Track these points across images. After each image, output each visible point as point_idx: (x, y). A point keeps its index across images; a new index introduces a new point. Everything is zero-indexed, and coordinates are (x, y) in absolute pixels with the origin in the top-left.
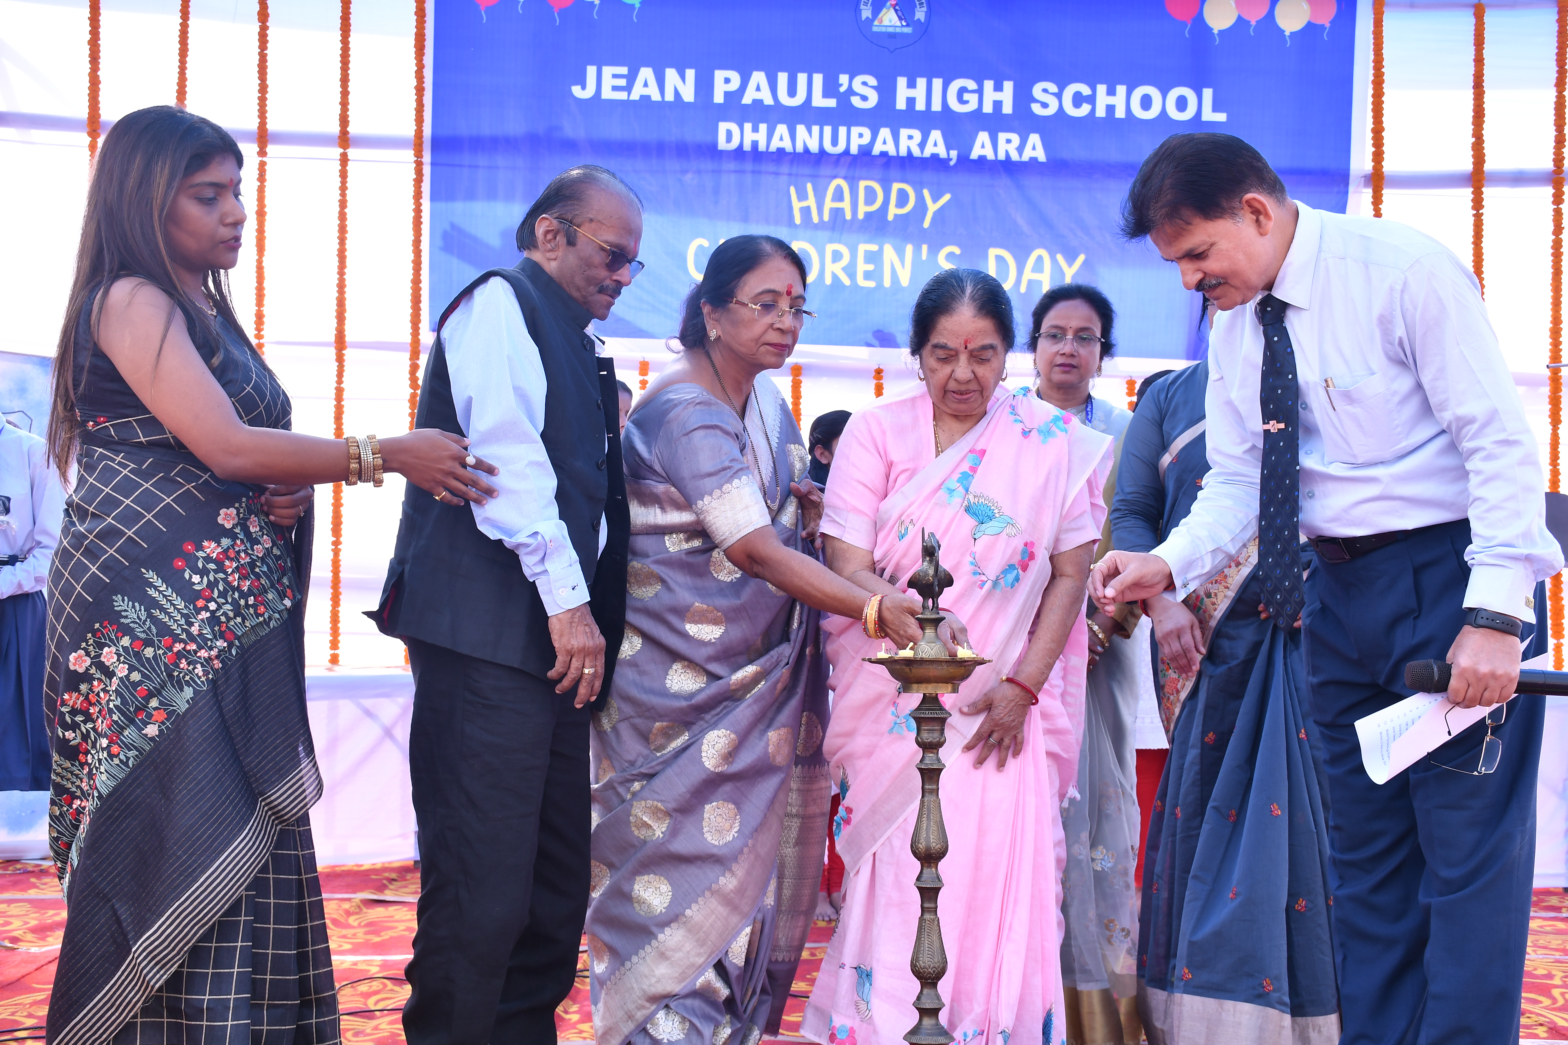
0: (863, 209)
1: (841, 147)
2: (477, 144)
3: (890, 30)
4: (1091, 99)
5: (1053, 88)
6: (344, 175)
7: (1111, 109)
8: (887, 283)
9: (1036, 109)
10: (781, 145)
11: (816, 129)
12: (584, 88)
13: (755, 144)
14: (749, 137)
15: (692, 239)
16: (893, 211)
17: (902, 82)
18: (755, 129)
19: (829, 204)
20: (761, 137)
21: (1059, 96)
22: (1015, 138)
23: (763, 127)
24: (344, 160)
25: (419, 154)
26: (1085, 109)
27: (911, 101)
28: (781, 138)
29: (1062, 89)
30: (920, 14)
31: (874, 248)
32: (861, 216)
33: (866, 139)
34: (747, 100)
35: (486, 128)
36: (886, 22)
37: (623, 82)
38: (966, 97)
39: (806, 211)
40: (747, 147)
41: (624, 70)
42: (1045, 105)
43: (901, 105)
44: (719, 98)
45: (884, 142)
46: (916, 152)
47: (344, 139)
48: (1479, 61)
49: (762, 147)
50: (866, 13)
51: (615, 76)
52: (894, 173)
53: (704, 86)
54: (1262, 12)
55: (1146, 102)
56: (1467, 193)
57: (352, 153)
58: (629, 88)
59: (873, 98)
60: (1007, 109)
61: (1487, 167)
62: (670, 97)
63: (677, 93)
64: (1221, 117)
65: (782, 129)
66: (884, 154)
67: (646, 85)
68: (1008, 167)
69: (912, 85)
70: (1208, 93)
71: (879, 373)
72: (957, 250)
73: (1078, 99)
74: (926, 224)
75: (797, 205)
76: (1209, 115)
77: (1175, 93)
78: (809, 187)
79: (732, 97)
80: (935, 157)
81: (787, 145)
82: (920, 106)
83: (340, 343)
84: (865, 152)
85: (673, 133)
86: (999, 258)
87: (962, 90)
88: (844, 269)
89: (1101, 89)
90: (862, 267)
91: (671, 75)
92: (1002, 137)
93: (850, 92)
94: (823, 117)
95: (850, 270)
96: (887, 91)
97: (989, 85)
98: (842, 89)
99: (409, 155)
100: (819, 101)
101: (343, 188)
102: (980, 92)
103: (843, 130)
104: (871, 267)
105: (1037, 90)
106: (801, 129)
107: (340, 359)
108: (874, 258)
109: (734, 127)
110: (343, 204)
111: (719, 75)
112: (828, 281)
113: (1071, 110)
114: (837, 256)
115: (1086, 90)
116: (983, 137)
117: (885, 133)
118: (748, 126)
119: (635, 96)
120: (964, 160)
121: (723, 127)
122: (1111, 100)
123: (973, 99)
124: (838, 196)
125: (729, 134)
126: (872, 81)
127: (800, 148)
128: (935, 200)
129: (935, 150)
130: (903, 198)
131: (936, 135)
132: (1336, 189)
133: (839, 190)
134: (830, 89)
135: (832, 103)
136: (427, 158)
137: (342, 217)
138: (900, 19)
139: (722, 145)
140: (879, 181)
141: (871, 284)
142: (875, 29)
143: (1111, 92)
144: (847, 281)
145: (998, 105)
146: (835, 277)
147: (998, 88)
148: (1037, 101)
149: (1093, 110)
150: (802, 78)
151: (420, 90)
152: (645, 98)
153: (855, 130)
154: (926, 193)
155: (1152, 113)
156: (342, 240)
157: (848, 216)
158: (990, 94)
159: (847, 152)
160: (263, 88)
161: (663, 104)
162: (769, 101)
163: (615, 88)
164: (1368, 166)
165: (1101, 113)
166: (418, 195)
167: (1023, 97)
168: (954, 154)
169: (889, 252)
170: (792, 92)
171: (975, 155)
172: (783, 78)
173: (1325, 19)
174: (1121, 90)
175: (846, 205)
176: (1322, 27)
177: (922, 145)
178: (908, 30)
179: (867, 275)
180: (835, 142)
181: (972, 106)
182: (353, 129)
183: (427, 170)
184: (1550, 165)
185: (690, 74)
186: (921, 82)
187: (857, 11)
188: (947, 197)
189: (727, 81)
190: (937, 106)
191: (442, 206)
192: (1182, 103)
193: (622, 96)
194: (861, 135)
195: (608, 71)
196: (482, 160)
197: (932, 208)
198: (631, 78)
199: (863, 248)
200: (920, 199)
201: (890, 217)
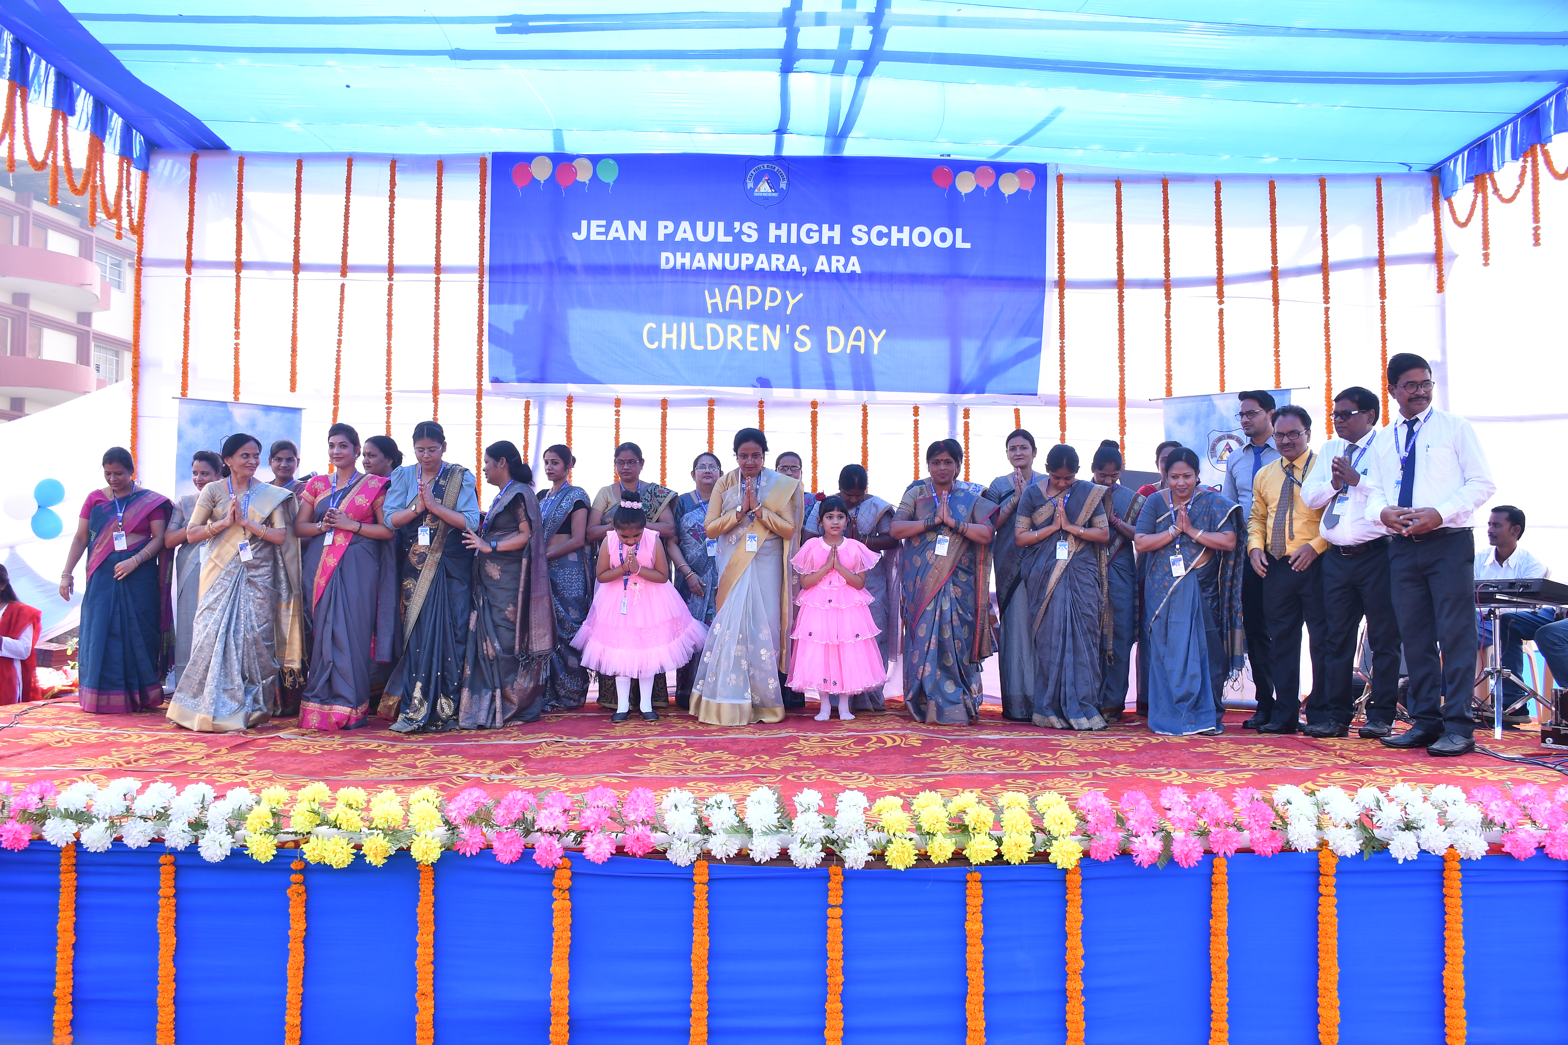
0: (749, 303)
1: (735, 266)
2: (516, 269)
3: (765, 195)
4: (888, 235)
5: (865, 228)
6: (437, 290)
7: (900, 241)
8: (765, 348)
9: (855, 241)
10: (699, 265)
11: (720, 255)
12: (579, 234)
13: (683, 265)
14: (680, 261)
15: (646, 324)
16: (768, 304)
17: (772, 226)
18: (683, 256)
19: (729, 301)
20: (687, 261)
21: (868, 233)
22: (842, 259)
23: (688, 255)
24: (438, 281)
25: (481, 276)
26: (885, 241)
27: (778, 238)
28: (699, 262)
29: (870, 229)
30: (783, 185)
31: (757, 327)
32: (748, 308)
33: (751, 261)
34: (678, 238)
35: (522, 259)
36: (762, 190)
37: (603, 230)
38: (812, 234)
39: (715, 305)
40: (678, 267)
41: (604, 223)
42: (860, 239)
43: (772, 240)
44: (661, 238)
45: (762, 263)
46: (782, 268)
47: (438, 269)
48: (1119, 214)
49: (687, 267)
50: (750, 185)
51: (598, 226)
52: (769, 281)
53: (652, 230)
54: (991, 183)
55: (922, 237)
56: (1115, 291)
57: (442, 277)
58: (606, 233)
59: (755, 236)
60: (837, 241)
61: (1126, 277)
62: (631, 238)
63: (635, 235)
64: (968, 246)
65: (699, 256)
66: (762, 270)
67: (617, 231)
68: (837, 276)
69: (778, 227)
70: (959, 231)
71: (761, 404)
72: (808, 328)
73: (880, 235)
74: (788, 312)
75: (709, 302)
76: (960, 244)
77: (939, 231)
78: (717, 290)
79: (670, 237)
80: (793, 271)
81: (703, 265)
82: (784, 240)
83: (436, 390)
84: (751, 269)
85: (633, 259)
86: (833, 332)
87: (809, 231)
88: (739, 340)
89: (894, 229)
90: (750, 339)
91: (632, 224)
92: (834, 258)
93: (741, 232)
94: (724, 248)
95: (743, 340)
96: (763, 232)
97: (825, 227)
98: (736, 231)
99: (476, 277)
100: (722, 238)
101: (437, 298)
102: (820, 231)
103: (736, 256)
104: (755, 339)
105: (855, 230)
106: (711, 256)
107: (436, 401)
108: (757, 333)
109: (670, 255)
110: (437, 308)
111: (661, 224)
112: (729, 347)
113: (876, 242)
114: (735, 332)
115: (885, 230)
116: (822, 258)
117: (762, 257)
118: (679, 254)
119: (610, 238)
120: (811, 274)
121: (664, 255)
122: (900, 236)
123: (816, 236)
124: (734, 295)
125: (667, 259)
126: (754, 226)
127: (710, 267)
128: (793, 298)
129: (793, 267)
130: (774, 297)
131: (794, 258)
132: (1038, 289)
133: (735, 291)
134: (729, 231)
135: (730, 239)
136: (486, 278)
137: (437, 315)
138: (771, 188)
139: (663, 265)
140: (759, 286)
141: (756, 349)
142: (755, 194)
143: (900, 231)
144: (741, 348)
145: (831, 239)
146: (733, 344)
147: (831, 229)
148: (855, 237)
149: (890, 241)
150: (711, 225)
151: (482, 238)
152: (617, 239)
153: (744, 256)
154: (788, 293)
155: (926, 243)
156: (436, 329)
157: (741, 308)
158: (826, 232)
159: (739, 269)
160: (391, 241)
161: (627, 242)
162: (691, 239)
163: (598, 233)
164: (1056, 276)
165: (894, 243)
166: (481, 301)
167: (846, 234)
168: (804, 269)
169: (766, 329)
170: (705, 233)
171: (818, 269)
172: (700, 225)
173: (1029, 187)
174: (906, 229)
175: (739, 301)
176: (1027, 192)
177: (785, 264)
178: (775, 195)
179: (753, 344)
180: (732, 263)
181: (816, 240)
182: (443, 262)
183: (486, 286)
184: (1162, 277)
185: (644, 224)
186: (784, 226)
187: (745, 183)
188: (801, 295)
189: (666, 227)
190: (794, 240)
191: (496, 307)
192: (943, 238)
193: (603, 238)
194: (747, 259)
195: (594, 223)
196: (519, 278)
197: (792, 302)
198: (608, 227)
199: (751, 326)
200: (785, 297)
201: (766, 308)
